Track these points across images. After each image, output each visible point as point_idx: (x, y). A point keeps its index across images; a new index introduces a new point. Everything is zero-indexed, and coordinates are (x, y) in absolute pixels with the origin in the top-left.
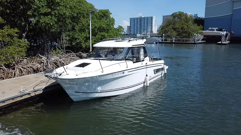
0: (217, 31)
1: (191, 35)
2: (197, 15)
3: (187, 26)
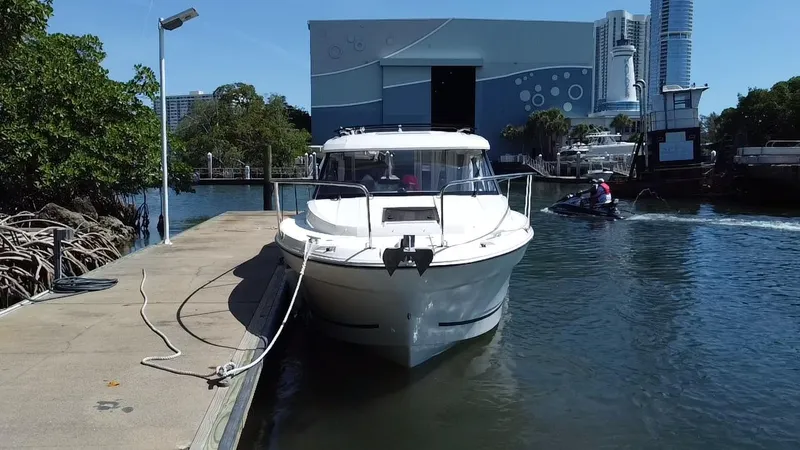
1: (288, 160)
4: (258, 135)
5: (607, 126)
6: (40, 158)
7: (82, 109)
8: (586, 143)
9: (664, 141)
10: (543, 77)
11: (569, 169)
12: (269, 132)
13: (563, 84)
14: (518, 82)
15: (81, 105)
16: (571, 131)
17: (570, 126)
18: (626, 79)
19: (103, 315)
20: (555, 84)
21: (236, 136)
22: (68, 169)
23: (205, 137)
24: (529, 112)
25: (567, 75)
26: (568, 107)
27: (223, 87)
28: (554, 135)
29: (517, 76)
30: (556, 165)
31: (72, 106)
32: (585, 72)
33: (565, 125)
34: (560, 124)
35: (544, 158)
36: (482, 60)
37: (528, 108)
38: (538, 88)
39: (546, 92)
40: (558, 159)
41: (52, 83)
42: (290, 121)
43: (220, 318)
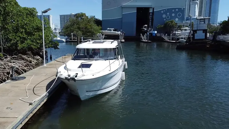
0: (113, 31)
1: (94, 35)
2: (94, 16)
3: (90, 26)
4: (86, 28)
5: (188, 26)
6: (18, 42)
7: (28, 29)
8: (181, 30)
9: (196, 33)
10: (170, 11)
11: (174, 39)
12: (89, 27)
13: (176, 13)
14: (162, 12)
15: (28, 28)
16: (177, 27)
17: (177, 25)
18: (195, 11)
19: (19, 87)
20: (173, 12)
21: (80, 28)
22: (25, 45)
23: (72, 28)
24: (165, 21)
25: (177, 10)
26: (177, 19)
27: (77, 14)
28: (172, 28)
29: (162, 10)
30: (170, 37)
31: (26, 29)
32: (182, 9)
33: (175, 25)
34: (174, 25)
35: (168, 35)
36: (151, 5)
37: (165, 20)
38: (168, 14)
39: (170, 15)
40: (171, 36)
41: (21, 23)
42: (95, 24)
43: (42, 88)
